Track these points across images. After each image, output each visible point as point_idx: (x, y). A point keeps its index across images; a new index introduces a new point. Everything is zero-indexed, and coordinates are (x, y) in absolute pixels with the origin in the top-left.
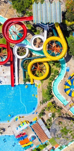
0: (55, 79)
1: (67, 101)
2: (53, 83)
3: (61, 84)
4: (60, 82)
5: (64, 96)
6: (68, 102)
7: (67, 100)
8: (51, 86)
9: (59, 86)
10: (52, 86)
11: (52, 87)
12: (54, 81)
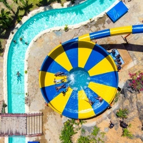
0: (51, 8)
1: (26, 106)
2: (33, 12)
3: (54, 37)
4: (58, 28)
5: (29, 81)
6: (27, 110)
7: (28, 101)
8: (22, 16)
9: (46, 39)
10: (24, 20)
11: (19, 22)
12: (41, 9)
